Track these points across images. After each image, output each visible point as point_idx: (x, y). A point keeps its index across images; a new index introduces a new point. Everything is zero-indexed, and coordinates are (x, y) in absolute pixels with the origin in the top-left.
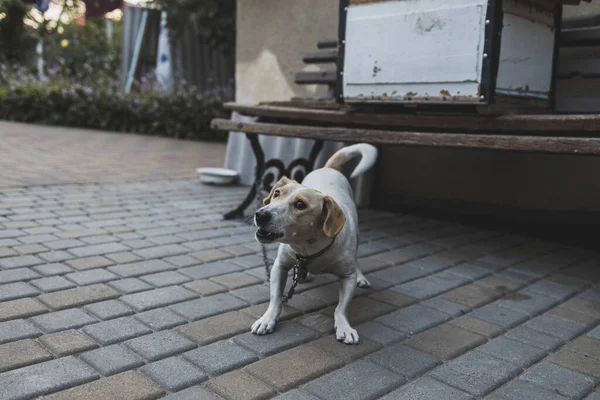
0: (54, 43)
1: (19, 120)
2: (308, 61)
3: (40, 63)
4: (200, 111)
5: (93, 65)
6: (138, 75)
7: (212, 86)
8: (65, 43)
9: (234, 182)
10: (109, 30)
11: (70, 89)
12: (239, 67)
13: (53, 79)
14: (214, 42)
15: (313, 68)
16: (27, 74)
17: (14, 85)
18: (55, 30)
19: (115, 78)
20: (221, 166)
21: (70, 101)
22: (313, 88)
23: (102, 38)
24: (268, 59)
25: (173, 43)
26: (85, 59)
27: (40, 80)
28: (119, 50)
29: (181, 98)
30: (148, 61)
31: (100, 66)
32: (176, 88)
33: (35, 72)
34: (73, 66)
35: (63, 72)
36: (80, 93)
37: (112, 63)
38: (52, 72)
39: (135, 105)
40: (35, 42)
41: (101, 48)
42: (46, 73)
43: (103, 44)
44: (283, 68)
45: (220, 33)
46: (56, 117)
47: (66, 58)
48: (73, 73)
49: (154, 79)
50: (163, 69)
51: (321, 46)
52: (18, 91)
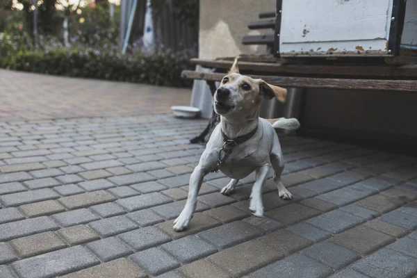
0: (75, 21)
1: (51, 73)
2: (252, 28)
3: (66, 34)
4: (174, 66)
5: (100, 35)
6: (131, 42)
7: (182, 48)
8: (82, 20)
9: (197, 116)
10: (112, 11)
11: (85, 51)
12: (201, 33)
13: (74, 46)
14: (183, 17)
15: (255, 33)
16: (56, 42)
17: (48, 49)
18: (75, 11)
19: (116, 43)
20: (188, 105)
21: (85, 60)
22: (255, 48)
23: (106, 16)
24: (222, 27)
25: (155, 18)
26: (95, 32)
27: (66, 45)
28: (118, 24)
29: (160, 57)
30: (137, 32)
31: (105, 35)
32: (157, 50)
33: (62, 40)
34: (87, 36)
35: (80, 40)
36: (92, 54)
37: (113, 34)
38: (73, 40)
39: (128, 63)
40: (62, 20)
41: (106, 23)
42: (69, 41)
43: (107, 20)
44: (233, 33)
45: (188, 11)
46: (76, 71)
47: (82, 31)
48: (87, 41)
49: (142, 44)
50: (148, 37)
51: (262, 16)
52: (51, 54)
